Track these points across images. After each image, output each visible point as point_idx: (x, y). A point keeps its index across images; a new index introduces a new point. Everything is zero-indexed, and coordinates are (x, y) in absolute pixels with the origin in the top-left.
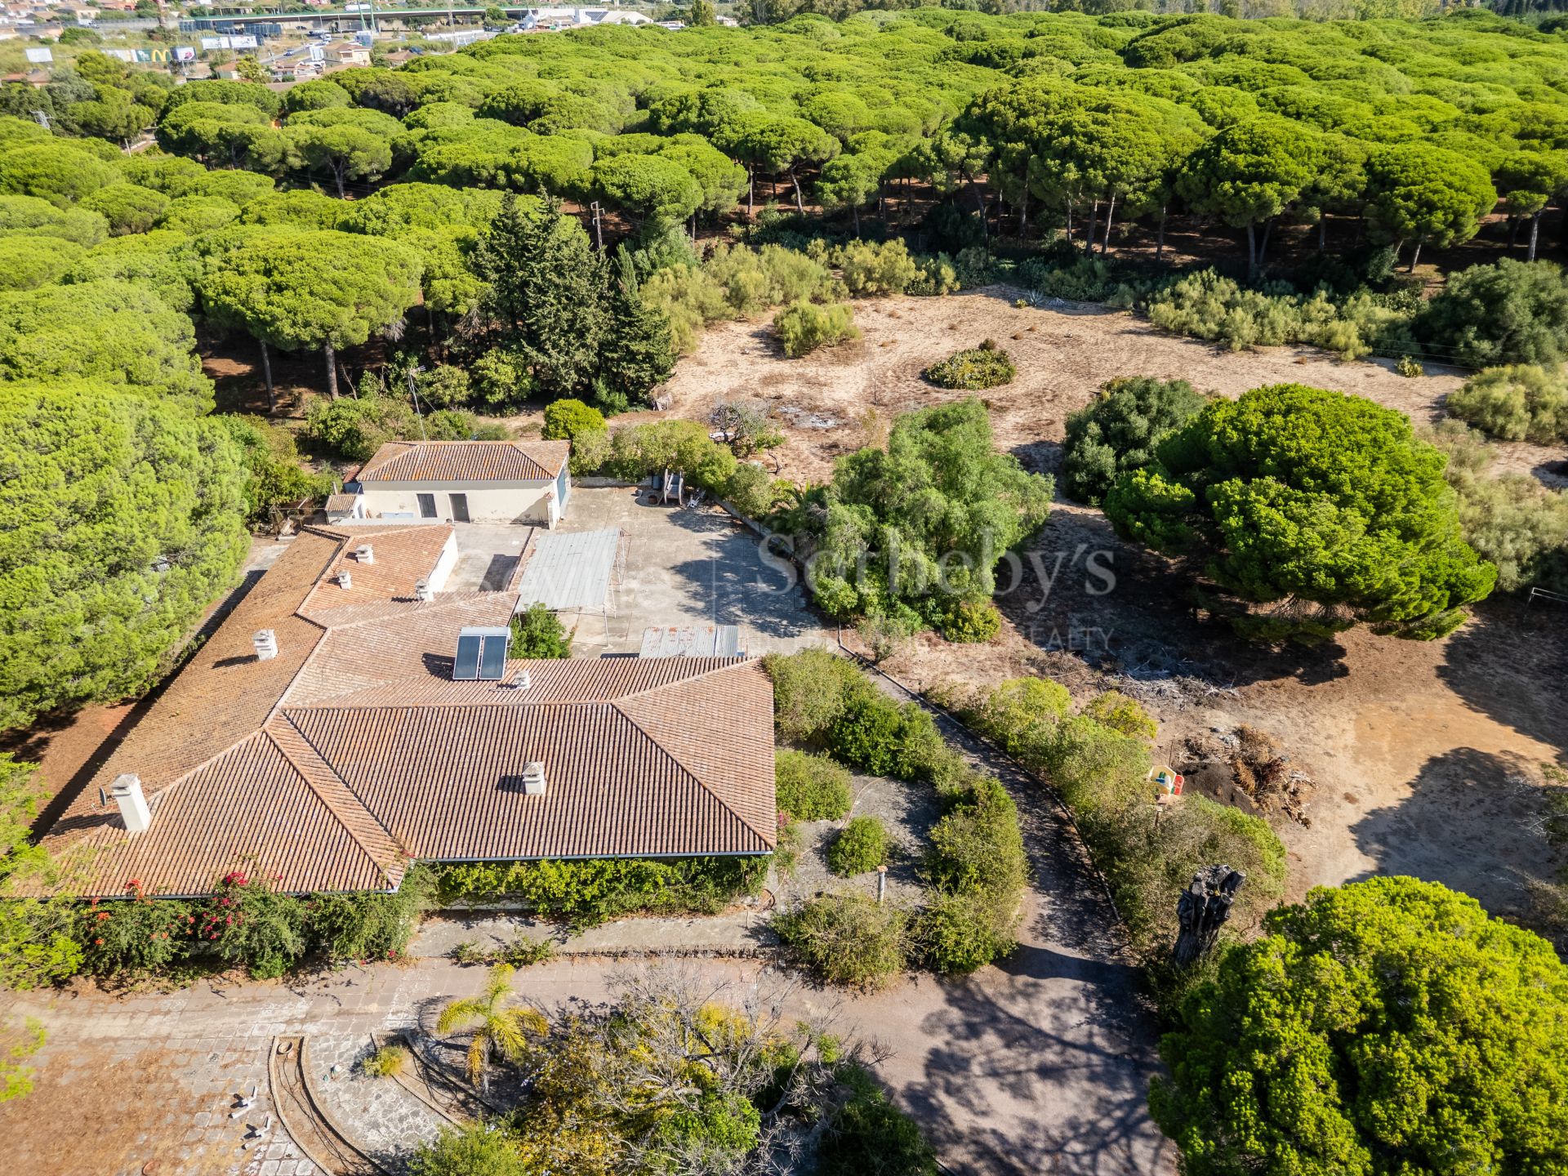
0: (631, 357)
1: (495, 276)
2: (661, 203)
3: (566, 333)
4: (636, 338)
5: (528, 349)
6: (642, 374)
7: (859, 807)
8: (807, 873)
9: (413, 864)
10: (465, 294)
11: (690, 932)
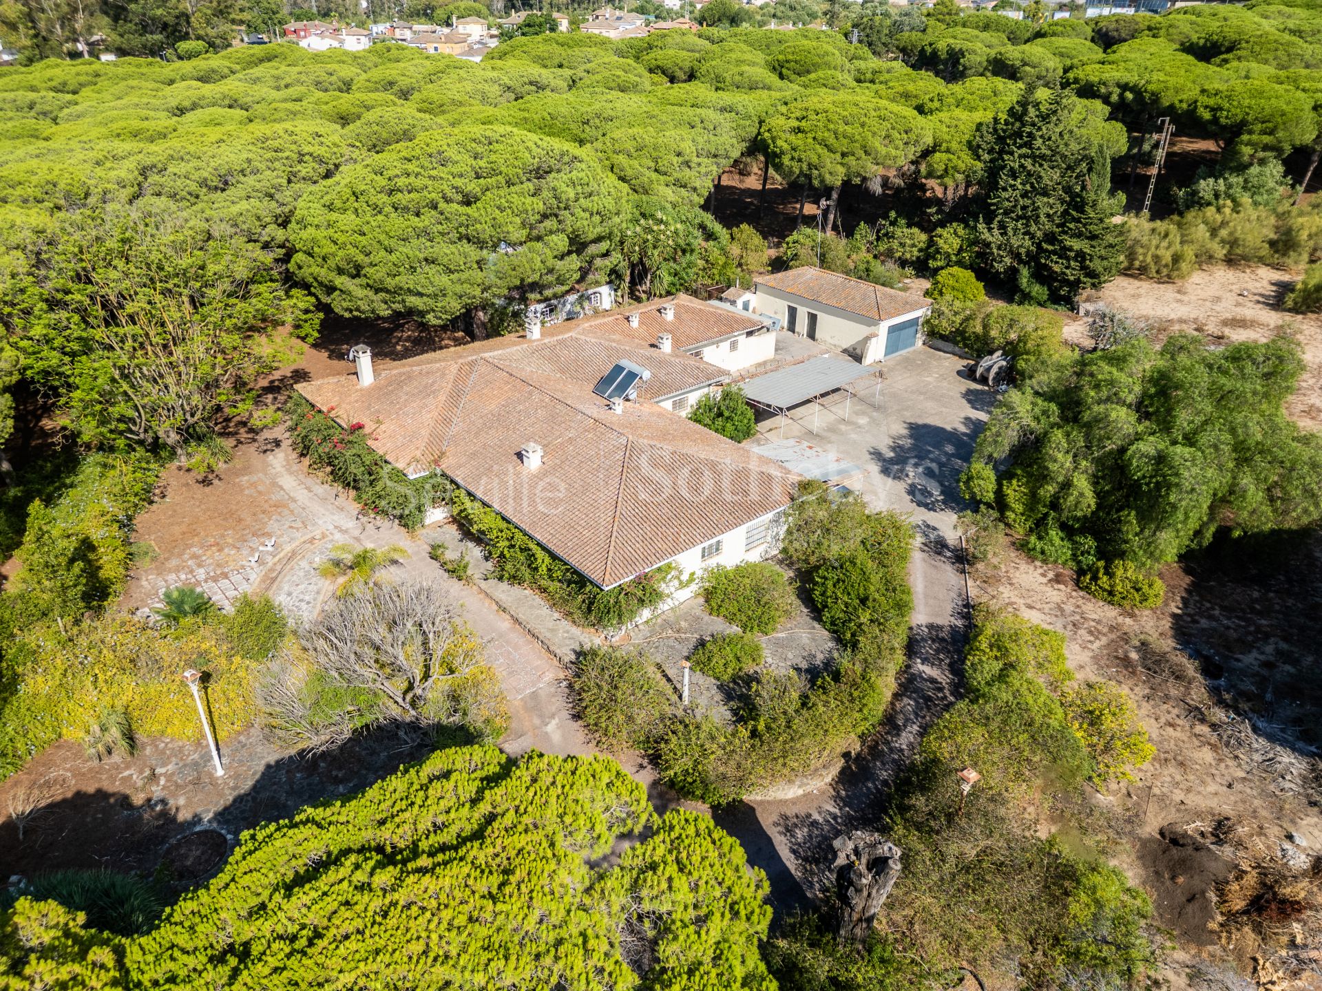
0: (1063, 252)
1: (987, 157)
2: (1250, 132)
3: (1019, 218)
4: (1079, 235)
5: (981, 226)
6: (1068, 271)
7: (778, 639)
8: (672, 647)
9: (438, 471)
10: (955, 169)
11: (551, 624)
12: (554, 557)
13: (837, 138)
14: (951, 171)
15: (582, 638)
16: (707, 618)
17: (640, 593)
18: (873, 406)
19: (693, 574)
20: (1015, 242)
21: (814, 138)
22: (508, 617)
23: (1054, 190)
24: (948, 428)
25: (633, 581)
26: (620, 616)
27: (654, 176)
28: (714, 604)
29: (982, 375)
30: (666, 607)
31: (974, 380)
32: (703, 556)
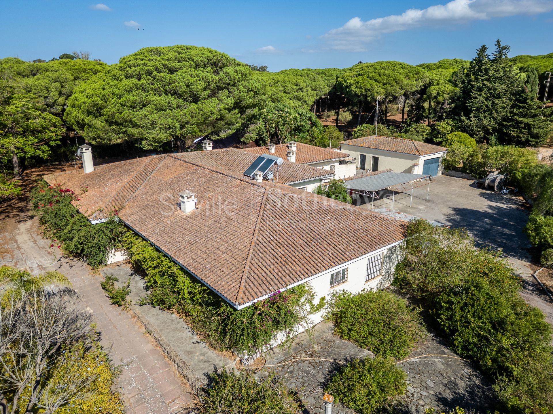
3: (485, 111)
4: (525, 116)
5: (463, 118)
6: (521, 135)
7: (412, 363)
8: (307, 372)
9: (117, 219)
10: (443, 92)
11: (189, 347)
12: (194, 279)
13: (380, 76)
14: (441, 93)
15: (217, 362)
16: (338, 341)
17: (274, 313)
18: (426, 200)
19: (323, 299)
20: (485, 122)
21: (368, 77)
22: (152, 339)
23: (505, 94)
24: (481, 210)
25: (268, 301)
26: (255, 338)
27: (283, 94)
28: (344, 328)
29: (488, 184)
30: (301, 330)
31: (484, 188)
32: (332, 283)
